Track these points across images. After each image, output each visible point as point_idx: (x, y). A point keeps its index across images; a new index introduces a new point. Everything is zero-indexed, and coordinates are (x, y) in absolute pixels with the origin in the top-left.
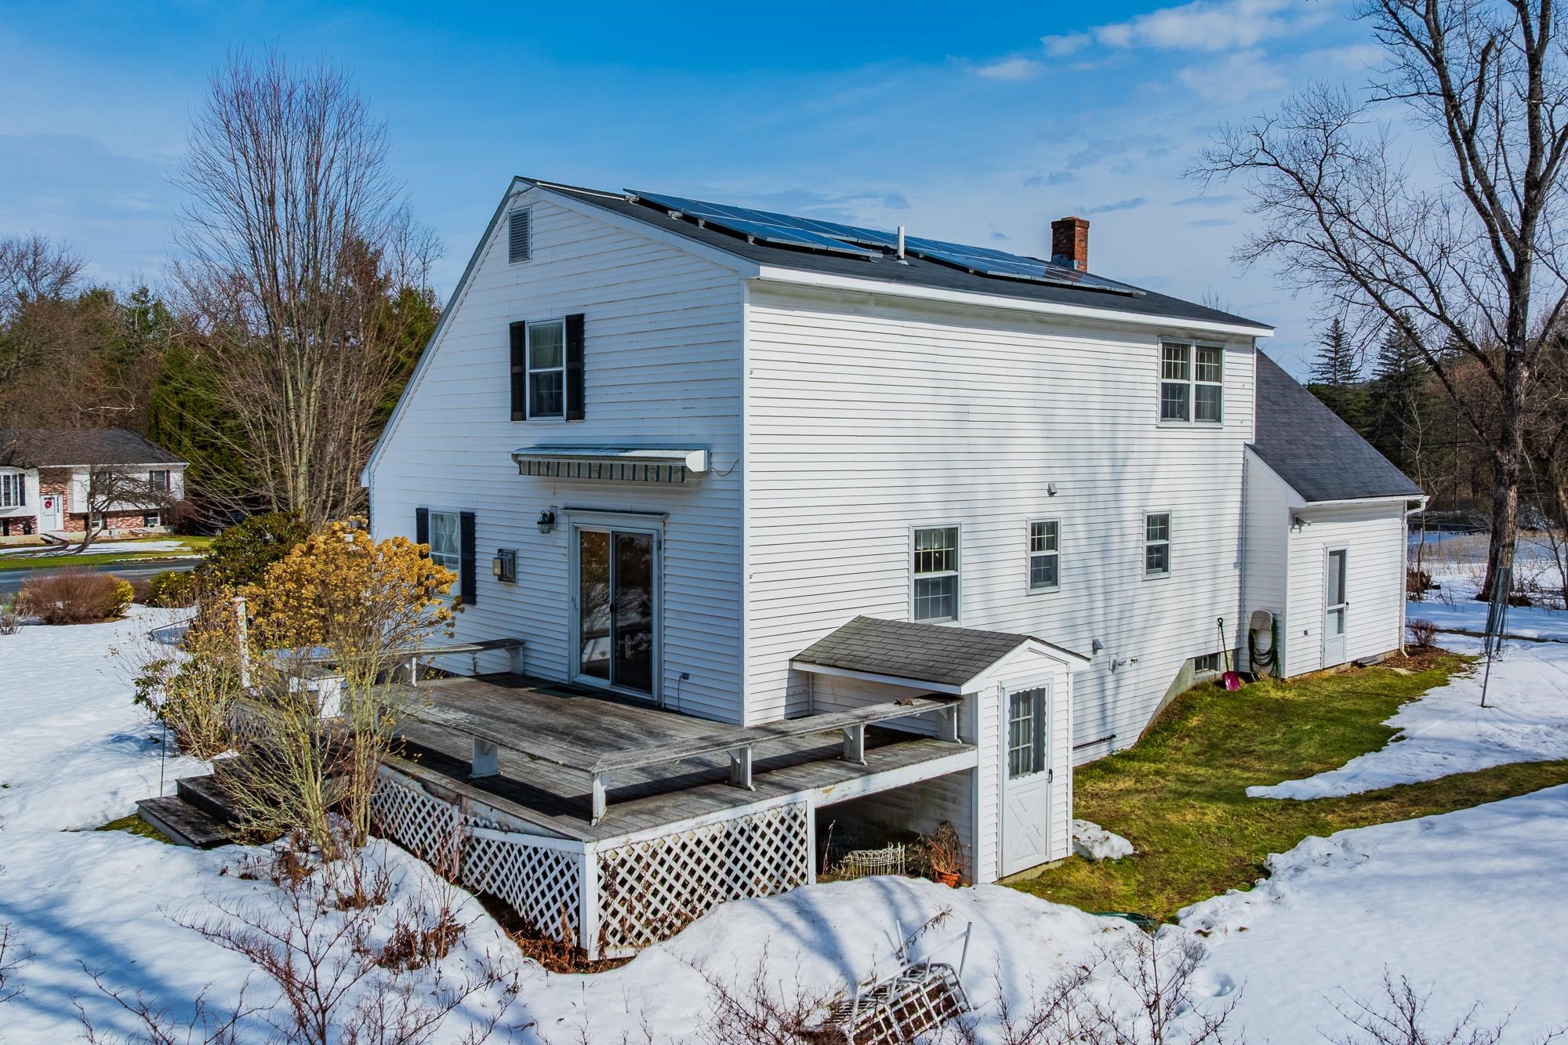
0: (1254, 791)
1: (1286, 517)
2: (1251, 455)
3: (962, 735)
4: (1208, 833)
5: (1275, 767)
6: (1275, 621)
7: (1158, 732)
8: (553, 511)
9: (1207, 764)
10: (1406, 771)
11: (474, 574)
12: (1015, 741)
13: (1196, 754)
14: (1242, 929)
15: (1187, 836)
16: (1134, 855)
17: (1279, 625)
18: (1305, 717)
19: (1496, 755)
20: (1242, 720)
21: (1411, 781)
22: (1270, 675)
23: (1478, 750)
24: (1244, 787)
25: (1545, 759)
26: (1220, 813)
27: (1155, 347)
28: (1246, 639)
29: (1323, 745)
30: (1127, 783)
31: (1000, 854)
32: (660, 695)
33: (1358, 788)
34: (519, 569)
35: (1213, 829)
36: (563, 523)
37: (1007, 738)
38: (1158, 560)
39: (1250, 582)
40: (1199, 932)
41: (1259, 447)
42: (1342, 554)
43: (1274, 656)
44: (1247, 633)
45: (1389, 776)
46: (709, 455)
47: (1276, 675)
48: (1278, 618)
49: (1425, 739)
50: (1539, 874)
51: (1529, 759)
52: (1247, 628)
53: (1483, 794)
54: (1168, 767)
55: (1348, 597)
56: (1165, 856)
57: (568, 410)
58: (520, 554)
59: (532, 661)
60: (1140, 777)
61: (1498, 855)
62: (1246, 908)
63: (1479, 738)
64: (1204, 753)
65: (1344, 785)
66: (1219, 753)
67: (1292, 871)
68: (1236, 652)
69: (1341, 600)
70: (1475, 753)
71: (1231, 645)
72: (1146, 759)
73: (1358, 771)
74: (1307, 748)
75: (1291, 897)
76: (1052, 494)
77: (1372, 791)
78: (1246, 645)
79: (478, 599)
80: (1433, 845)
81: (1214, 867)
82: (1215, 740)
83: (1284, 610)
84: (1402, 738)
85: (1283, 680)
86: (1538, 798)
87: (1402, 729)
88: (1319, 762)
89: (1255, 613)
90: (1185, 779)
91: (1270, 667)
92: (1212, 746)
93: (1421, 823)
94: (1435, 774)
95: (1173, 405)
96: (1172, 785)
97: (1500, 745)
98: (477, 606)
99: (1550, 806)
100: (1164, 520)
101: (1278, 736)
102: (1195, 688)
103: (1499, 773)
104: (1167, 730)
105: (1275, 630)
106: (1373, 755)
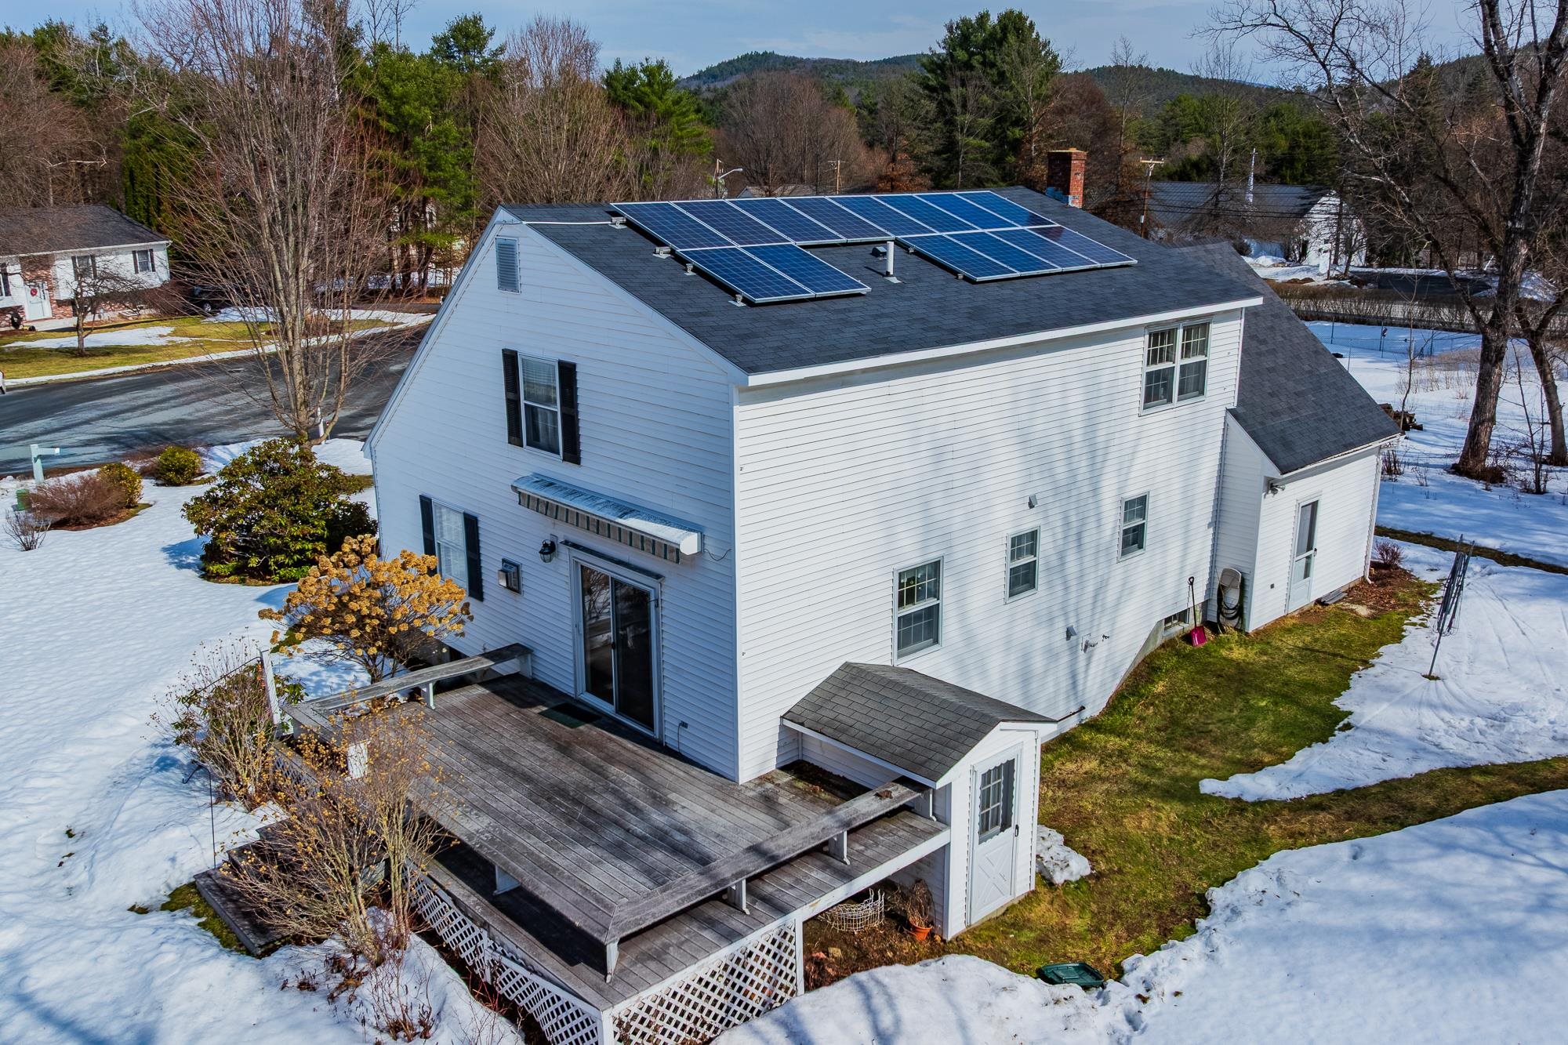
0: (1208, 786)
1: (1261, 483)
2: (1232, 420)
3: (937, 812)
4: (1159, 846)
5: (1229, 753)
6: (1243, 580)
7: (1126, 697)
8: (555, 540)
9: (1167, 743)
10: (1347, 774)
11: (480, 574)
12: (985, 804)
13: (1158, 729)
14: (1177, 994)
15: (1140, 850)
16: (1091, 876)
17: (1247, 583)
18: (1263, 692)
19: (1431, 757)
20: (1204, 689)
21: (1349, 786)
22: (1235, 628)
23: (1415, 751)
24: (1198, 779)
25: (1474, 763)
26: (1173, 816)
27: (1142, 339)
28: (1216, 592)
29: (1276, 728)
30: (1091, 765)
31: (969, 907)
32: (661, 734)
33: (1300, 791)
34: (523, 582)
35: (1165, 842)
36: (564, 552)
37: (978, 802)
38: (1134, 539)
39: (1223, 541)
40: (1139, 996)
41: (1241, 411)
42: (1314, 506)
43: (1240, 612)
44: (1216, 587)
45: (1332, 779)
46: (702, 538)
47: (1240, 629)
48: (1246, 577)
49: (1370, 731)
50: (1444, 936)
51: (1460, 763)
52: (1217, 582)
53: (1412, 809)
54: (1131, 744)
55: (1316, 545)
56: (1119, 877)
57: (564, 451)
58: (523, 569)
59: (539, 668)
60: (1105, 757)
61: (1411, 903)
62: (1183, 965)
63: (1419, 731)
64: (1165, 729)
65: (1289, 785)
66: (1179, 730)
67: (1228, 912)
68: (1205, 605)
69: (1310, 547)
70: (1410, 754)
71: (1200, 598)
72: (1112, 731)
73: (1303, 769)
74: (1259, 734)
75: (1224, 952)
76: (1031, 506)
77: (1313, 795)
78: (1215, 597)
79: (485, 597)
80: (1359, 881)
81: (1161, 896)
82: (1177, 714)
83: (1252, 571)
84: (1348, 727)
85: (1247, 634)
86: (1460, 824)
87: (1350, 713)
88: (1270, 751)
89: (1225, 571)
90: (1146, 767)
91: (1236, 621)
92: (1174, 722)
93: (1352, 845)
94: (1372, 780)
95: (1157, 390)
96: (1134, 773)
97: (1437, 746)
98: (485, 602)
99: (1467, 835)
100: (1143, 500)
101: (1236, 712)
102: (1163, 646)
103: (1428, 781)
104: (1133, 695)
105: (1243, 588)
106: (1317, 747)
